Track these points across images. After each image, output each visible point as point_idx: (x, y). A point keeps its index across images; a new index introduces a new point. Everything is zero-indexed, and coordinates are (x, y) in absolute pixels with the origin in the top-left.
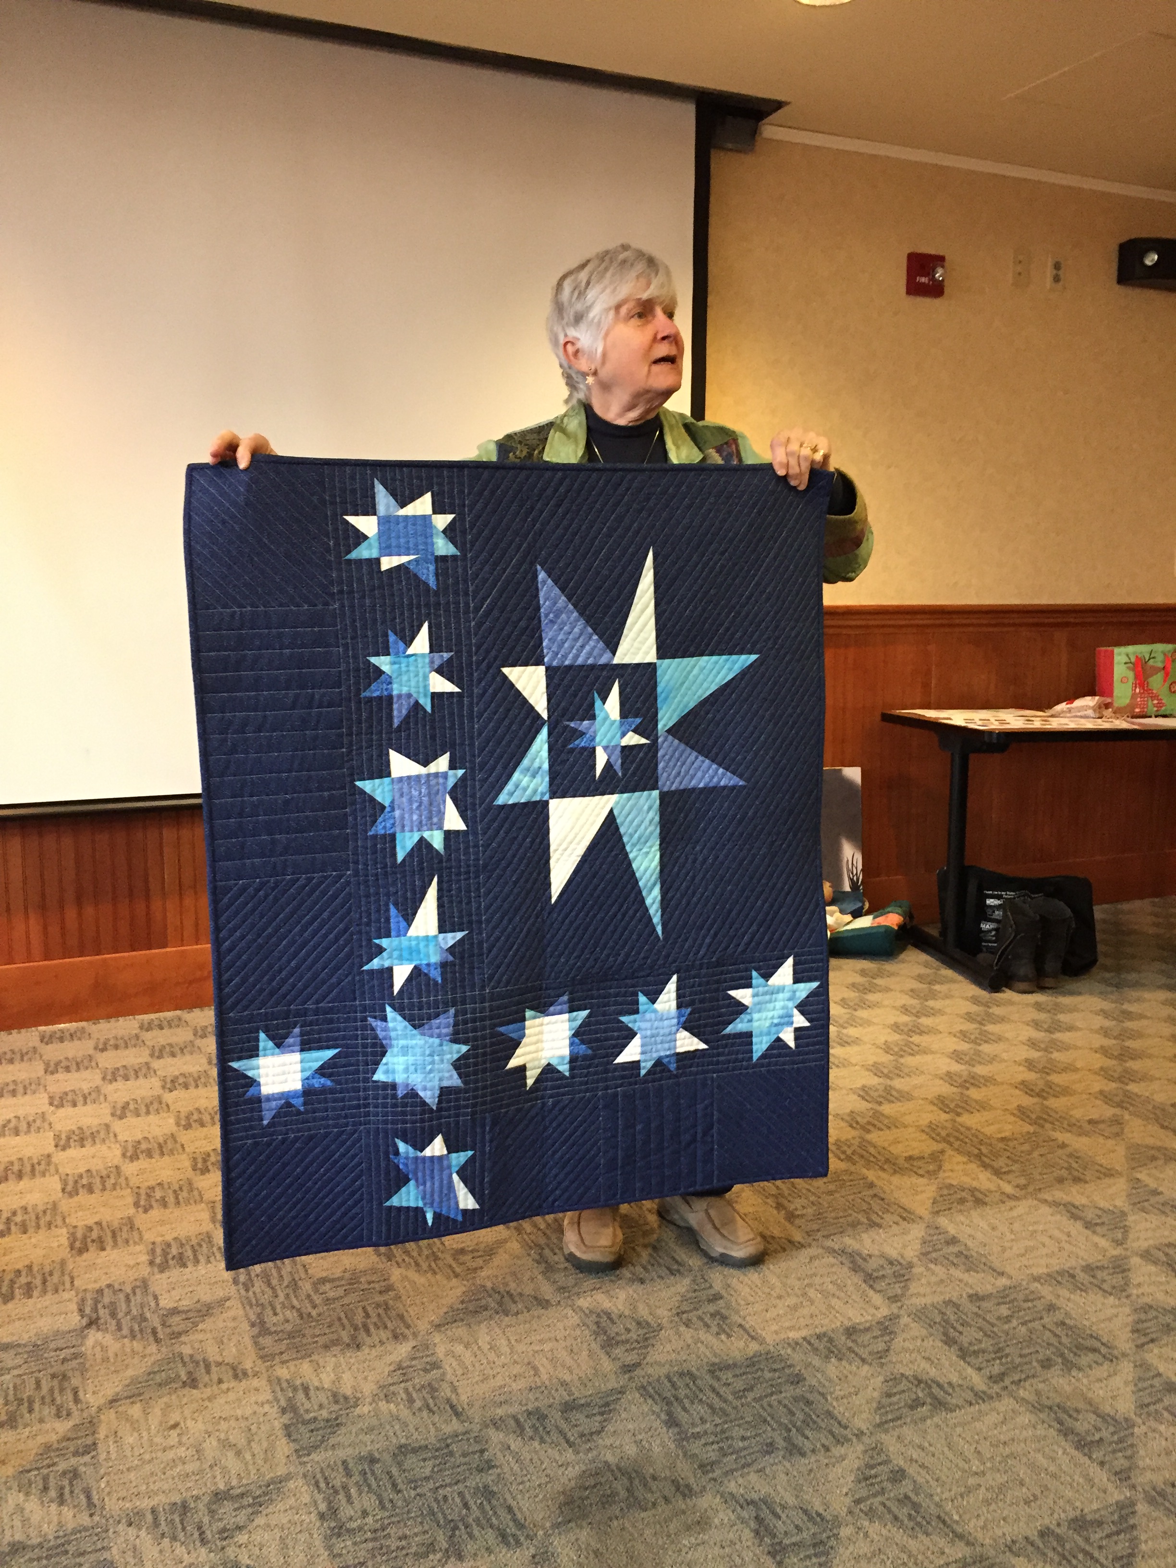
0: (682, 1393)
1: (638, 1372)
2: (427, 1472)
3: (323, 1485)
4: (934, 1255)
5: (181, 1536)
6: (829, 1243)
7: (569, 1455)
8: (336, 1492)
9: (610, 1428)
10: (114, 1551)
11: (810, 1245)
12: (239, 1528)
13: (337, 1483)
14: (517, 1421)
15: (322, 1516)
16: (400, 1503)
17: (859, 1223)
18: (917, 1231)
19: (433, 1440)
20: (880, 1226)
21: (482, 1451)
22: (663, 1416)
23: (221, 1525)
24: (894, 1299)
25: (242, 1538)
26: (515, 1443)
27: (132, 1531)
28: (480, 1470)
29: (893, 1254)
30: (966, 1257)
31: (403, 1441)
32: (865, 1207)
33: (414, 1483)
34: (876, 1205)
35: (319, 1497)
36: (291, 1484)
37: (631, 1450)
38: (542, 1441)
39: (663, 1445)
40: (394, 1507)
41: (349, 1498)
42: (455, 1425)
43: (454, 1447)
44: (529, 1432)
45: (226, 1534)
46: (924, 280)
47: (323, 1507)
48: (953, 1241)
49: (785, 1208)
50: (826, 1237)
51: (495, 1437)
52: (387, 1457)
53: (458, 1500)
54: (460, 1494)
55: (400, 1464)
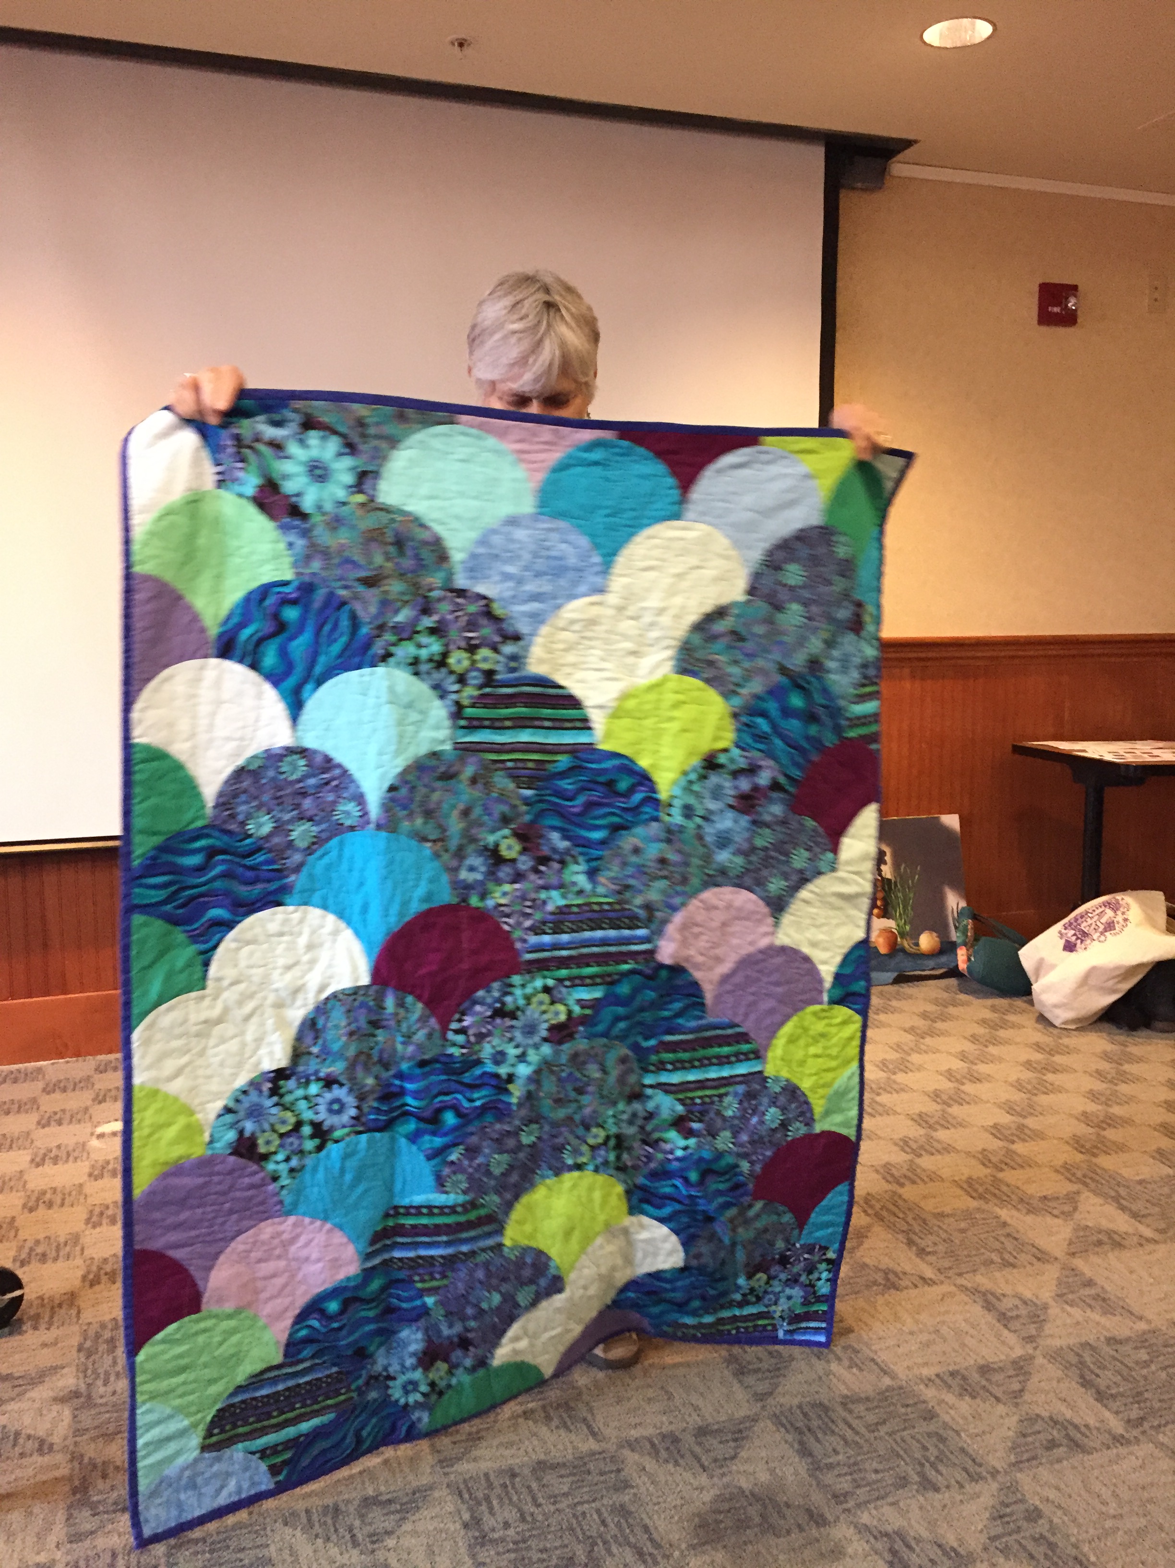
0: (815, 1423)
1: (770, 1401)
2: (565, 1489)
3: (466, 1496)
4: (1070, 1296)
5: (334, 1537)
6: (960, 1281)
7: (703, 1479)
8: (479, 1504)
9: (743, 1454)
10: (272, 1548)
11: (942, 1283)
12: (388, 1533)
13: (480, 1495)
14: (653, 1445)
15: (466, 1526)
16: (540, 1518)
17: (992, 1262)
18: (1052, 1273)
19: (570, 1457)
20: (1014, 1266)
21: (619, 1471)
22: (796, 1446)
23: (369, 1529)
24: (1030, 1339)
25: (391, 1542)
26: (650, 1464)
27: (288, 1530)
28: (616, 1490)
29: (1028, 1294)
30: (1104, 1300)
31: (542, 1457)
32: (997, 1245)
33: (554, 1499)
34: (1009, 1245)
35: (464, 1508)
36: (437, 1494)
37: (764, 1477)
38: (677, 1464)
39: (796, 1474)
40: (534, 1520)
41: (491, 1511)
42: (592, 1445)
43: (591, 1466)
44: (664, 1454)
45: (375, 1538)
46: (1056, 310)
47: (466, 1516)
48: (1090, 1283)
49: (916, 1245)
50: (960, 1275)
51: (631, 1457)
52: (526, 1471)
53: (595, 1516)
54: (598, 1511)
55: (539, 1479)
